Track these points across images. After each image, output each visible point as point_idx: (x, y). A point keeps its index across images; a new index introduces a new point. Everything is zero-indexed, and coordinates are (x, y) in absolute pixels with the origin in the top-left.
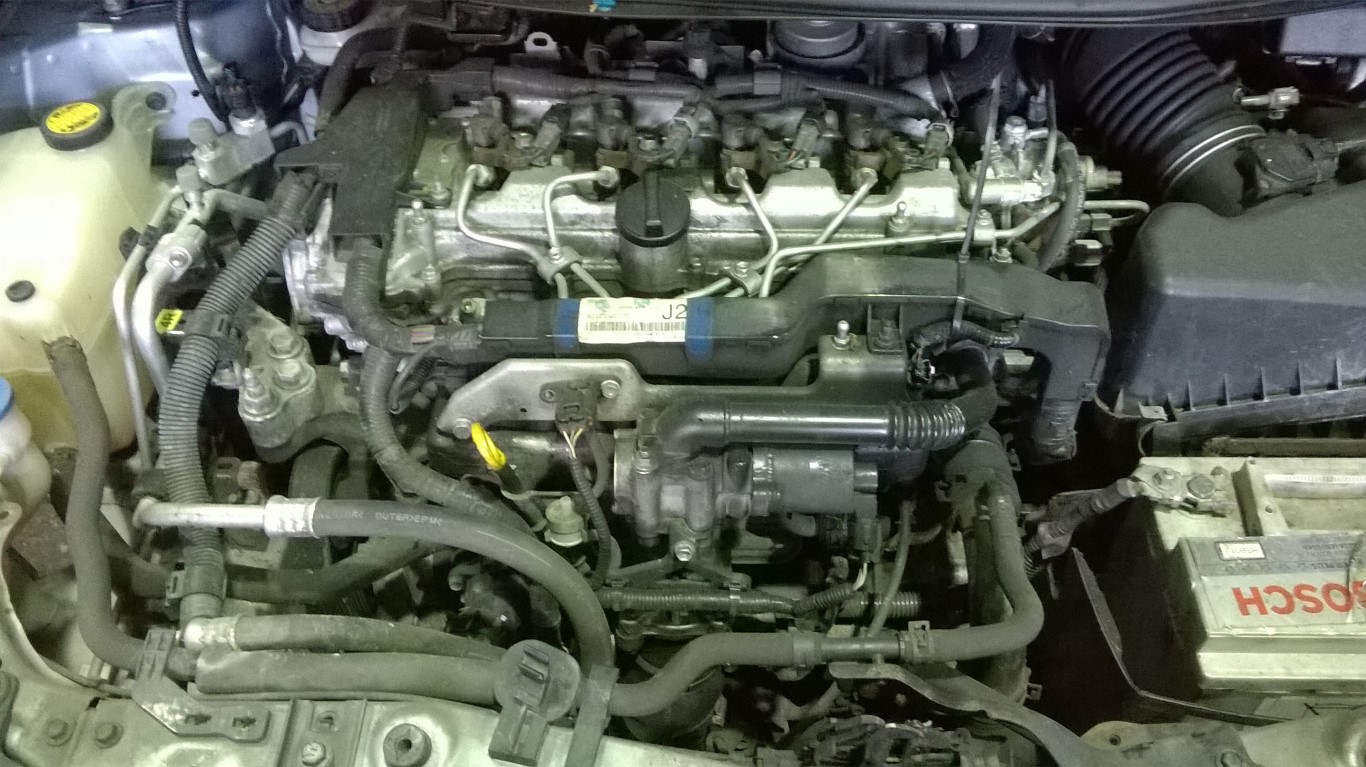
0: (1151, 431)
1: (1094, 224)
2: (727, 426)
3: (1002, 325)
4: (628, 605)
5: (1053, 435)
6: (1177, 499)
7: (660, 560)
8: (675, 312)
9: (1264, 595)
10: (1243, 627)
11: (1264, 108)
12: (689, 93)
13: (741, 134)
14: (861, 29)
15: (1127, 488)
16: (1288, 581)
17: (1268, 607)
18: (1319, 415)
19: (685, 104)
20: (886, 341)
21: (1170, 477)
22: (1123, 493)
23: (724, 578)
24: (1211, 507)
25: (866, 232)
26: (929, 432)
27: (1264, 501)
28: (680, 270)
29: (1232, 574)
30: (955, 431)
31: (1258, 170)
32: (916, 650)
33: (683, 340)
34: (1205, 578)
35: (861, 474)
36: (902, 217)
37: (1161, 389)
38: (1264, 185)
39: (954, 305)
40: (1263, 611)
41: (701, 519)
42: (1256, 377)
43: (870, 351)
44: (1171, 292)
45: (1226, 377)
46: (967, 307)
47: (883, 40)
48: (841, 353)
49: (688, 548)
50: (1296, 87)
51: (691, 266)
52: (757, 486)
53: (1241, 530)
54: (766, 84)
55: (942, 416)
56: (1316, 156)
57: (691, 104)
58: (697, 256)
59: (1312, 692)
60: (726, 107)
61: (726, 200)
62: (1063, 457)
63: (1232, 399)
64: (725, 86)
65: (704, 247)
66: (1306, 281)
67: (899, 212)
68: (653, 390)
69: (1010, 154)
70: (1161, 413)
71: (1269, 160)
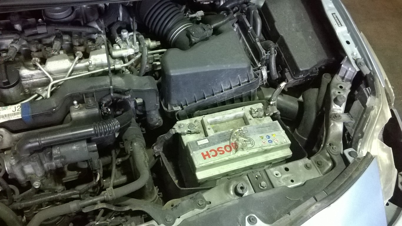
0: (178, 114)
1: (155, 57)
2: (40, 142)
3: (126, 93)
4: (23, 206)
5: (153, 120)
6: (186, 131)
7: (31, 189)
8: (17, 109)
9: (209, 153)
10: (205, 163)
11: (195, 18)
12: (15, 36)
13: (35, 47)
14: (73, 8)
15: (172, 132)
16: (215, 147)
17: (211, 156)
18: (221, 100)
19: (14, 40)
20: (91, 104)
21: (182, 126)
22: (172, 133)
23: (55, 189)
24: (195, 132)
25: (82, 71)
26: (107, 130)
27: (208, 127)
28: (21, 94)
29: (201, 149)
30: (116, 127)
31: (191, 36)
32: (109, 196)
33: (21, 117)
34: (194, 152)
35: (91, 146)
36: (92, 65)
37: (179, 102)
38: (193, 40)
39: (110, 89)
40: (210, 157)
41: (40, 174)
42: (202, 93)
43: (86, 108)
44: (172, 74)
45: (195, 94)
46: (114, 89)
47: (83, 11)
48: (76, 111)
49: (38, 183)
50: (202, 11)
51: (25, 92)
52: (56, 159)
53: (204, 136)
54: (41, 30)
55: (111, 124)
56: (206, 30)
57: (16, 40)
58: (27, 88)
59: (227, 175)
60: (30, 39)
61: (34, 69)
62: (159, 126)
63: (198, 100)
64: (28, 32)
65: (29, 85)
66: (207, 65)
67: (90, 64)
68: (15, 135)
69: (125, 41)
70: (180, 108)
71: (193, 33)
